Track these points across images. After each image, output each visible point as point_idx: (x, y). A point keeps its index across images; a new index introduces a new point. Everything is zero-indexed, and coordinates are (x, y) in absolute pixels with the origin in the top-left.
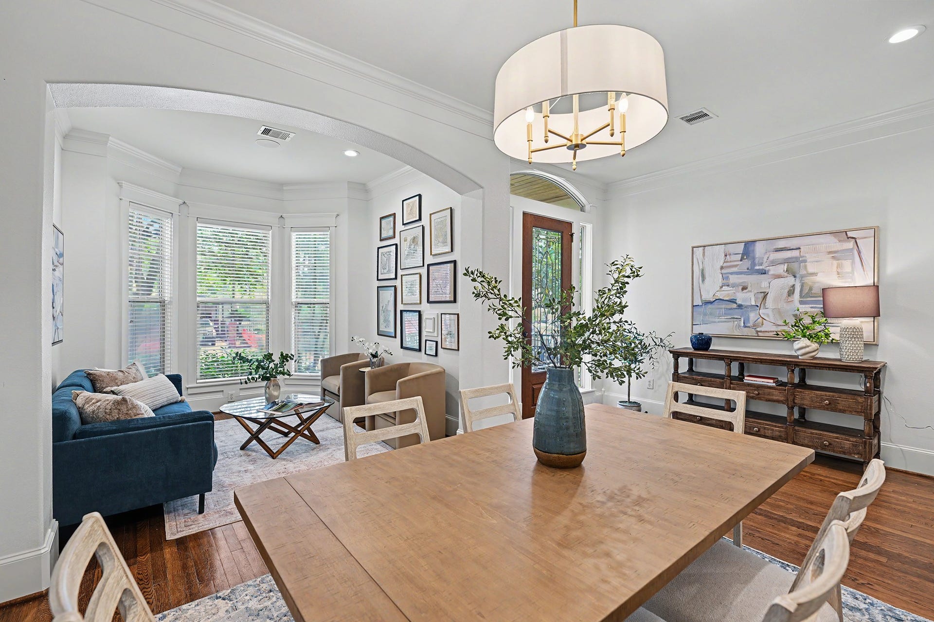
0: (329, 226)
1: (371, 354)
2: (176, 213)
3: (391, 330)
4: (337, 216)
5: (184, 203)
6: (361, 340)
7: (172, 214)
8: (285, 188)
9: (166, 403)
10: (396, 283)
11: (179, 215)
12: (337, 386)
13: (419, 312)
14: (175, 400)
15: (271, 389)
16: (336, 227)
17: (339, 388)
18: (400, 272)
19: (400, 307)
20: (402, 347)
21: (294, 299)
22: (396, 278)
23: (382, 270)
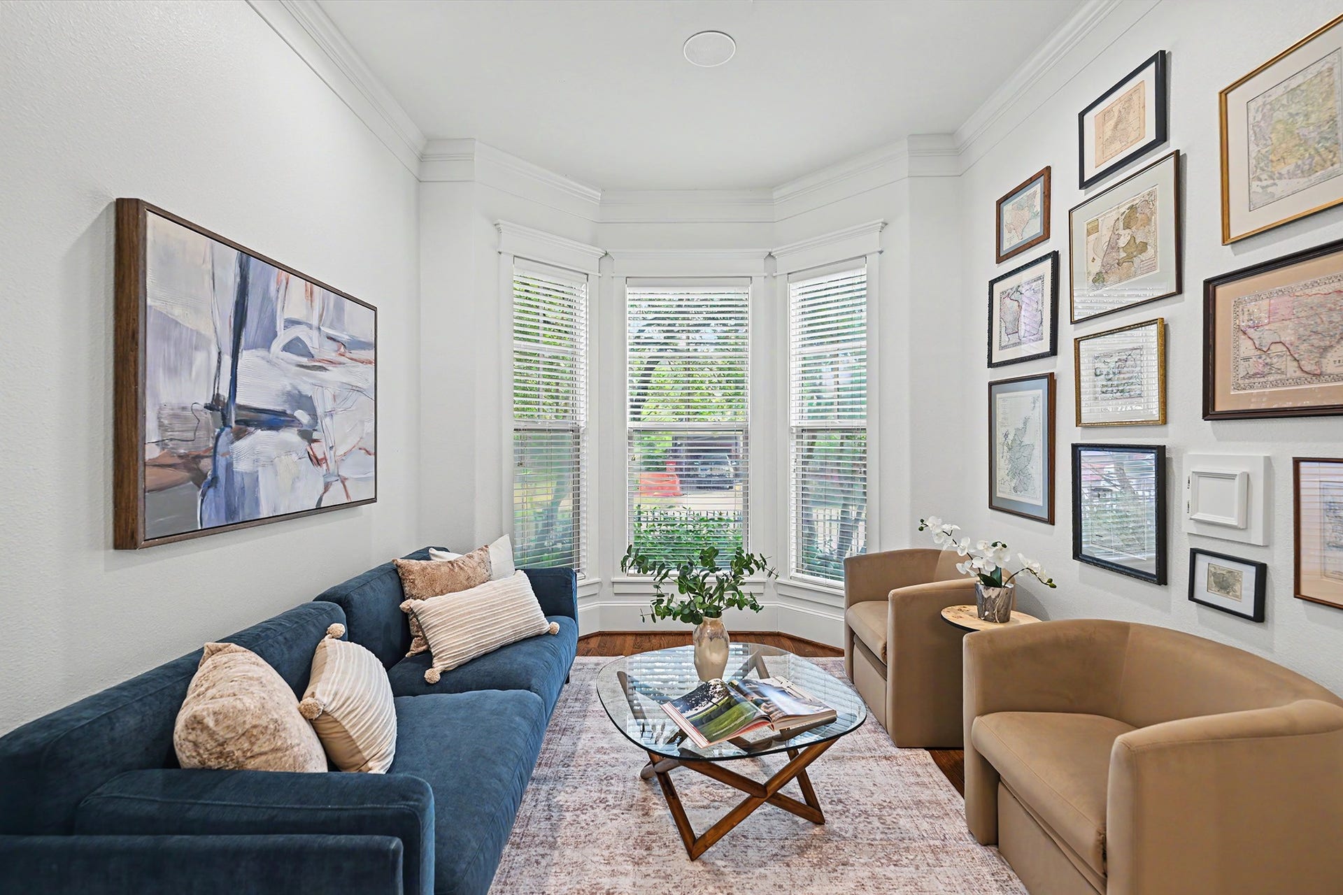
0: (865, 253)
1: (980, 575)
2: (594, 273)
3: (1035, 498)
4: (882, 228)
5: (606, 254)
6: (947, 527)
7: (587, 275)
8: (776, 195)
9: (513, 639)
10: (1055, 367)
11: (600, 277)
12: (880, 638)
13: (1160, 451)
14: (537, 631)
15: (704, 645)
16: (881, 252)
17: (885, 648)
18: (1067, 333)
19: (1067, 434)
20: (1077, 554)
21: (795, 421)
22: (1054, 351)
23: (1005, 337)
